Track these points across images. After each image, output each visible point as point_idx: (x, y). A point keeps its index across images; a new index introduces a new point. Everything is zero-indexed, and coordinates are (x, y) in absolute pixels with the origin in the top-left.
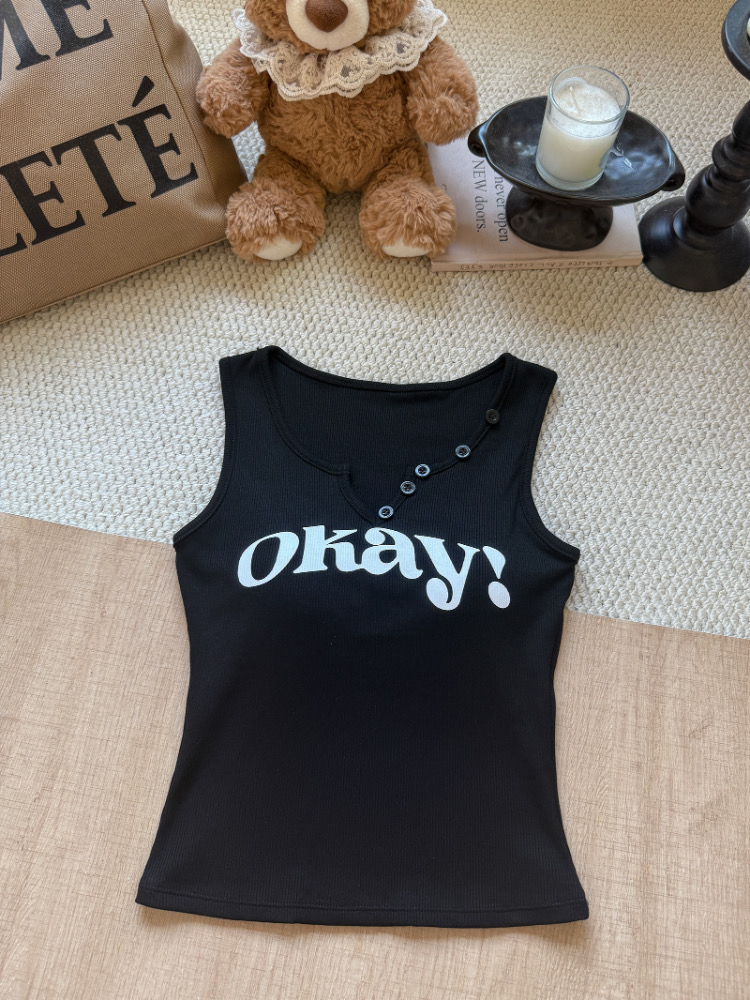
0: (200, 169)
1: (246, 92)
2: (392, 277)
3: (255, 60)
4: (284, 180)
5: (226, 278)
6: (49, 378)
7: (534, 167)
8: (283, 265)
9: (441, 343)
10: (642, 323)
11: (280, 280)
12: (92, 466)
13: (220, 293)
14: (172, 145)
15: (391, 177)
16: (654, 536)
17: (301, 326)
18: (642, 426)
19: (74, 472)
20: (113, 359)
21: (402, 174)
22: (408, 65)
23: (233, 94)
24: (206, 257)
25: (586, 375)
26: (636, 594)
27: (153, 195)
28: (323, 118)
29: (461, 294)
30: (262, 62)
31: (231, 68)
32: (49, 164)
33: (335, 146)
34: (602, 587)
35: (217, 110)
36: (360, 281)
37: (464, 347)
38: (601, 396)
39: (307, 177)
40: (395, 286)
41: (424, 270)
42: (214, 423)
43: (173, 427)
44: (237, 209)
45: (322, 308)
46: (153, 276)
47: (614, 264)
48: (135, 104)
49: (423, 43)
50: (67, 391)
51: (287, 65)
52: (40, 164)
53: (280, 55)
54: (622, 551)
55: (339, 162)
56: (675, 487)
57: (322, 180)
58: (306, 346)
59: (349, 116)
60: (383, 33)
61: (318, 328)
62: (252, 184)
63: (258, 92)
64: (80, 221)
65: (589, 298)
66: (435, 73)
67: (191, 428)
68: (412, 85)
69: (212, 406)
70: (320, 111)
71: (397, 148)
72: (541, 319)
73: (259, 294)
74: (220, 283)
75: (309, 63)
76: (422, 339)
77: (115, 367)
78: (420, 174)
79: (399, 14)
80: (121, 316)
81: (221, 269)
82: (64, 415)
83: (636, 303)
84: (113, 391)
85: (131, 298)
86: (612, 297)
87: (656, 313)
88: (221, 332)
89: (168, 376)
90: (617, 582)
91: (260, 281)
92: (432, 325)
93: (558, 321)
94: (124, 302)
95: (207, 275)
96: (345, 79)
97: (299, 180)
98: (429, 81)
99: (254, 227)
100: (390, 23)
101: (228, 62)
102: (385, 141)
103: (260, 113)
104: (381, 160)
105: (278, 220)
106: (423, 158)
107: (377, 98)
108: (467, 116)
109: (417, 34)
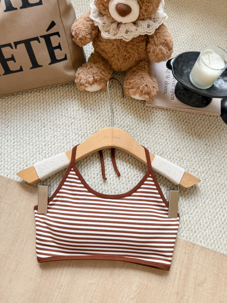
0: (68, 57)
1: (89, 32)
2: (131, 105)
3: (95, 21)
4: (98, 64)
5: (72, 95)
6: (4, 122)
7: (189, 77)
8: (93, 94)
9: (144, 132)
10: (216, 138)
11: (91, 99)
12: (13, 157)
13: (70, 100)
14: (59, 47)
15: (137, 71)
16: (207, 219)
17: (96, 117)
18: (210, 177)
19: (6, 158)
20: (27, 118)
21: (142, 70)
22: (150, 33)
23: (84, 32)
24: (67, 86)
25: (194, 153)
26: (197, 240)
27: (49, 64)
28: (116, 46)
29: (154, 116)
30: (97, 22)
31: (86, 22)
32: (12, 48)
33: (119, 56)
34: (186, 235)
35: (77, 37)
36: (120, 105)
37: (152, 135)
38: (197, 162)
39: (107, 65)
40: (132, 108)
41: (142, 105)
42: (59, 148)
43: (44, 148)
44: (80, 73)
45: (104, 112)
46: (47, 90)
47: (210, 114)
48: (47, 30)
49: (157, 25)
50: (9, 127)
51: (106, 25)
52: (9, 48)
53: (104, 21)
54: (195, 223)
55: (119, 62)
56: (217, 202)
57: (112, 67)
58: (96, 125)
59: (126, 47)
60: (143, 20)
61: (102, 119)
62: (87, 64)
63: (94, 32)
64: (21, 70)
65: (199, 125)
66: (160, 37)
67: (50, 149)
68: (150, 40)
69: (59, 142)
70: (115, 43)
71: (141, 60)
72: (181, 130)
73: (83, 103)
74: (70, 96)
75: (114, 25)
76: (137, 130)
78: (148, 71)
79: (150, 13)
80: (33, 103)
81: (71, 91)
82: (6, 136)
83: (216, 130)
84: (25, 130)
85: (37, 96)
86: (207, 126)
87: (222, 135)
88: (67, 115)
89: (46, 128)
90: (191, 234)
91: (84, 98)
92: (142, 125)
93: (187, 132)
94: (35, 98)
95: (66, 93)
96: (126, 35)
97: (104, 65)
98: (157, 40)
99: (85, 80)
100: (146, 17)
101: (85, 19)
102: (137, 58)
103: (94, 39)
104: (135, 64)
105: (94, 79)
106: (150, 65)
107: (137, 42)
108: (168, 55)
109: (155, 21)
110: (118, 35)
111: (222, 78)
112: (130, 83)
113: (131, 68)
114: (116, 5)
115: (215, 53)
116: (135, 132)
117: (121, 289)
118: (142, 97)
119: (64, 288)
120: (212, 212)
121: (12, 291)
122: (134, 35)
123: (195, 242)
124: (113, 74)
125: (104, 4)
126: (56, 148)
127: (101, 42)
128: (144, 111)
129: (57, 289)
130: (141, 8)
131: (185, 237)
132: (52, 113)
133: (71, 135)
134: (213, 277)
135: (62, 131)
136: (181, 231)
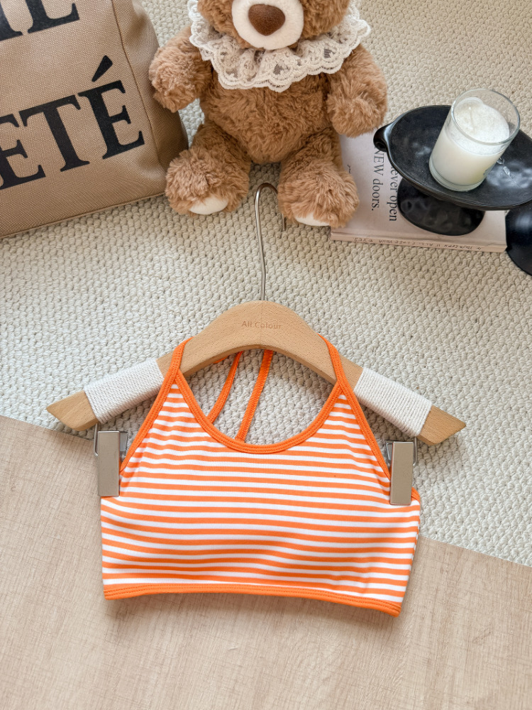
0: (146, 137)
1: (191, 77)
2: (298, 240)
3: (201, 50)
4: (217, 150)
5: (162, 225)
6: (9, 296)
7: (427, 165)
8: (209, 219)
9: (331, 302)
10: (499, 303)
12: (35, 375)
13: (156, 237)
14: (124, 116)
15: (307, 159)
16: (487, 490)
17: (218, 274)
18: (489, 393)
19: (21, 379)
20: (62, 285)
21: (317, 157)
22: (331, 68)
23: (180, 77)
24: (147, 205)
25: (448, 342)
26: (466, 539)
27: (105, 157)
28: (254, 105)
29: (352, 261)
30: (207, 52)
31: (182, 54)
32: (17, 125)
33: (262, 128)
34: (440, 530)
35: (164, 89)
36: (271, 240)
37: (350, 307)
38: (458, 363)
39: (236, 149)
40: (299, 248)
41: (324, 237)
42: (139, 349)
43: (105, 350)
44: (175, 173)
45: (237, 260)
46: (102, 217)
47: (481, 250)
48: (94, 79)
49: (346, 50)
50: (23, 308)
51: (228, 57)
52: (9, 125)
53: (224, 48)
54: (460, 501)
55: (264, 142)
56: (509, 449)
57: (248, 153)
58: (221, 291)
59: (277, 105)
60: (313, 39)
61: (232, 277)
62: (190, 152)
63: (202, 76)
64: (40, 174)
65: (458, 276)
66: (354, 78)
67: (119, 352)
68: (333, 84)
69: (139, 335)
70: (252, 98)
71: (315, 134)
72: (416, 290)
73: (187, 242)
74: (156, 229)
75: (248, 57)
76: (316, 296)
77: (63, 292)
78: (332, 158)
79: (330, 23)
80: (73, 248)
81: (159, 216)
82: (18, 329)
83: (496, 285)
84: (59, 313)
85: (82, 233)
86: (476, 277)
87: (511, 297)
88: (153, 271)
89: (105, 305)
90: (453, 527)
91: (189, 231)
92: (326, 285)
93: (430, 294)
94: (76, 237)
95: (146, 221)
96: (276, 76)
97: (229, 151)
98: (348, 84)
99: (188, 189)
100: (320, 31)
101: (179, 48)
102: (305, 129)
103: (202, 92)
104: (300, 143)
105: (209, 184)
106: (335, 144)
107: (302, 93)
108: (376, 116)
109: (343, 41)
110: (256, 79)
111: (505, 164)
112: (292, 189)
113: (292, 154)
114: (247, 9)
115: (485, 106)
116: (311, 302)
117: (300, 658)
118: (322, 218)
119: (170, 664)
120: (497, 474)
121: (54, 677)
122: (296, 77)
123: (462, 544)
124: (251, 171)
125: (221, 8)
126: (132, 349)
127: (219, 97)
128: (328, 252)
129: (156, 666)
130: (306, 12)
131: (438, 533)
132: (119, 270)
133: (164, 316)
134: (508, 622)
135: (142, 309)
136: (429, 521)
